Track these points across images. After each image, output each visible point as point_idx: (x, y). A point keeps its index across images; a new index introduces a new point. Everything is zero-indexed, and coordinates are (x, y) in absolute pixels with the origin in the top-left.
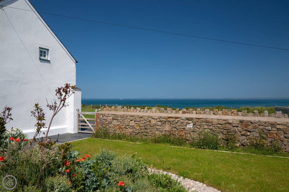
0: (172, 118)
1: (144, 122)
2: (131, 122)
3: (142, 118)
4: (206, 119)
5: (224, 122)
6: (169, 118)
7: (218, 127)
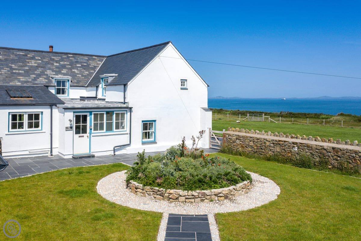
0: (282, 141)
1: (260, 143)
2: (250, 142)
3: (259, 139)
4: (307, 144)
5: (321, 147)
6: (280, 141)
7: (316, 151)
